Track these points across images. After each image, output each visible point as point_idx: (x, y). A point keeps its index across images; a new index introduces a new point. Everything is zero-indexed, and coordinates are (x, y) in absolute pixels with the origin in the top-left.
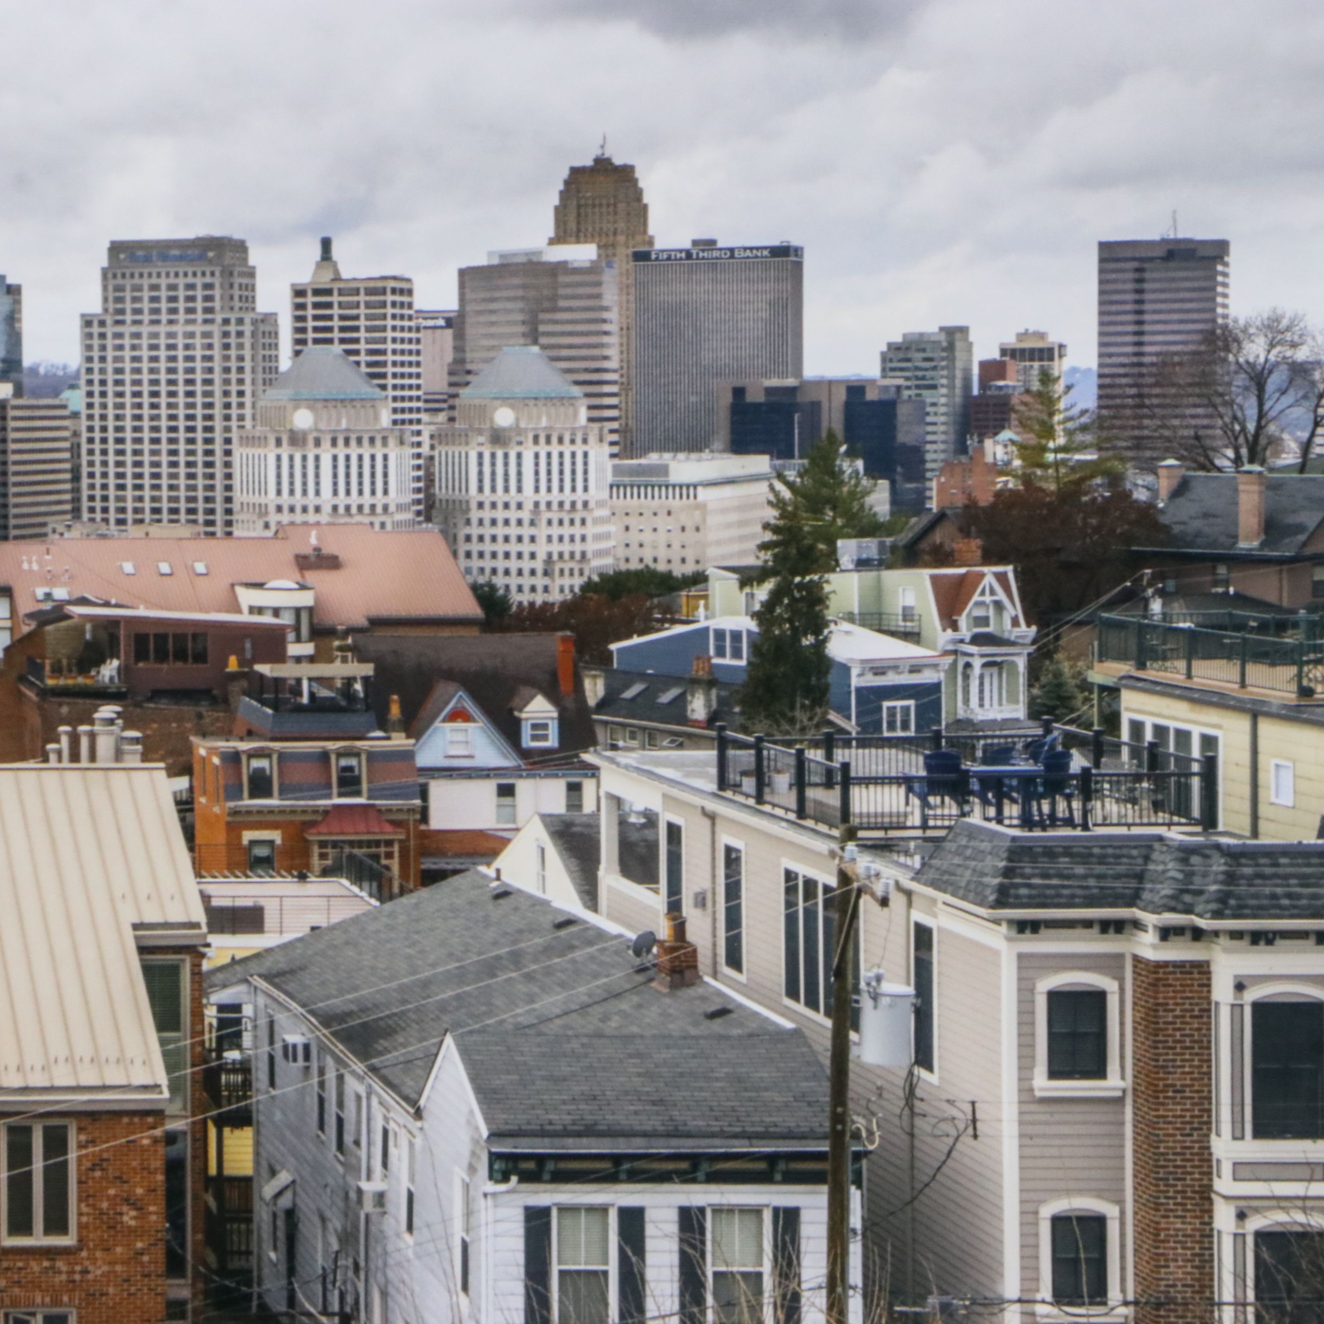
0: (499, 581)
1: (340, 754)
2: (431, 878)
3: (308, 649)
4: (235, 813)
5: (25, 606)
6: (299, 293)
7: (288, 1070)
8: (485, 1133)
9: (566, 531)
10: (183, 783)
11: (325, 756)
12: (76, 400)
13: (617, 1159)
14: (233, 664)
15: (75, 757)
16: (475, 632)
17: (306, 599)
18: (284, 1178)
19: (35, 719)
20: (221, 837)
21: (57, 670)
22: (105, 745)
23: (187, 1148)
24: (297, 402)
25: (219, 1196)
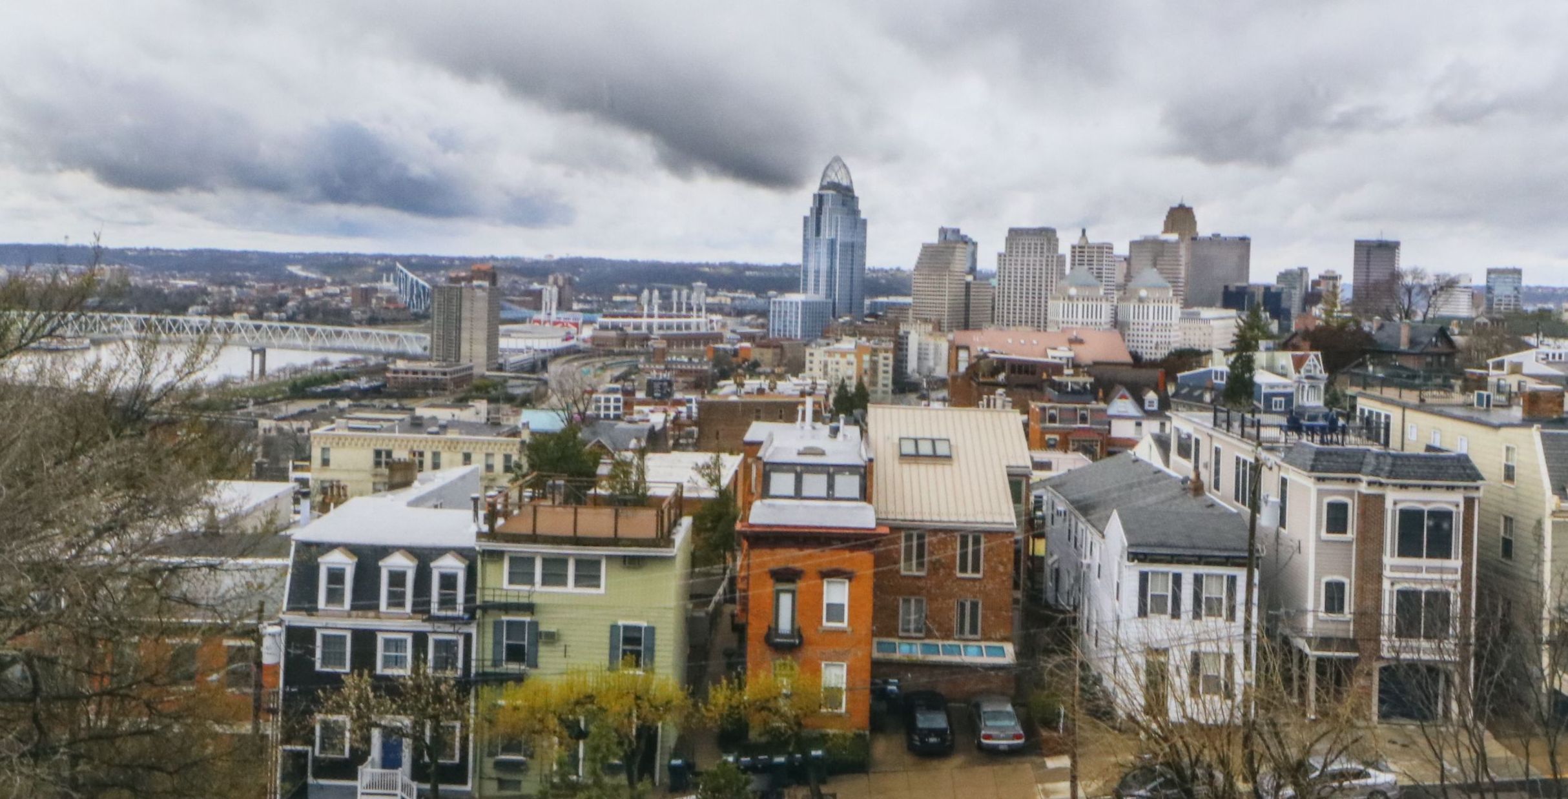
0: (1139, 351)
1: (1081, 409)
2: (1111, 454)
3: (1071, 371)
4: (1044, 428)
5: (974, 353)
6: (1074, 247)
7: (1059, 520)
8: (1126, 544)
9: (1164, 334)
10: (1025, 417)
11: (1075, 410)
12: (994, 282)
13: (1172, 556)
14: (1045, 376)
15: (988, 406)
16: (1130, 368)
17: (1071, 354)
18: (1055, 557)
19: (975, 393)
20: (1038, 436)
21: (984, 376)
22: (999, 403)
23: (1022, 546)
24: (1071, 285)
25: (1033, 563)
